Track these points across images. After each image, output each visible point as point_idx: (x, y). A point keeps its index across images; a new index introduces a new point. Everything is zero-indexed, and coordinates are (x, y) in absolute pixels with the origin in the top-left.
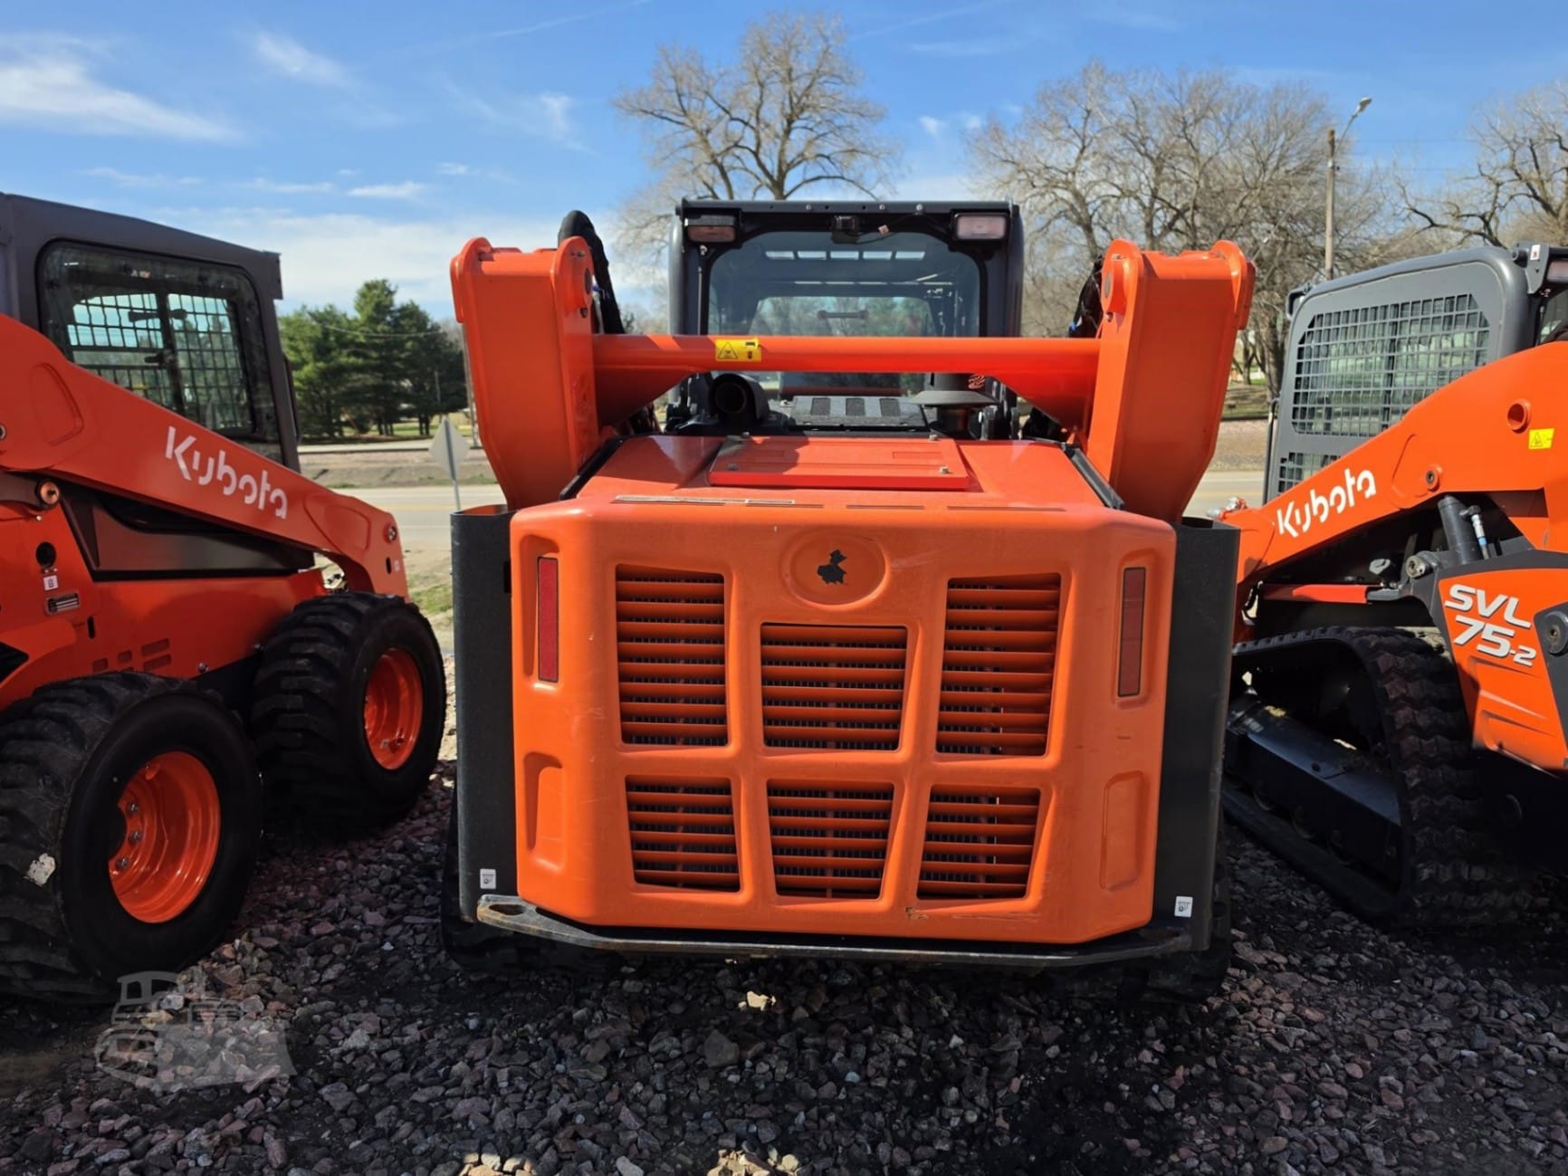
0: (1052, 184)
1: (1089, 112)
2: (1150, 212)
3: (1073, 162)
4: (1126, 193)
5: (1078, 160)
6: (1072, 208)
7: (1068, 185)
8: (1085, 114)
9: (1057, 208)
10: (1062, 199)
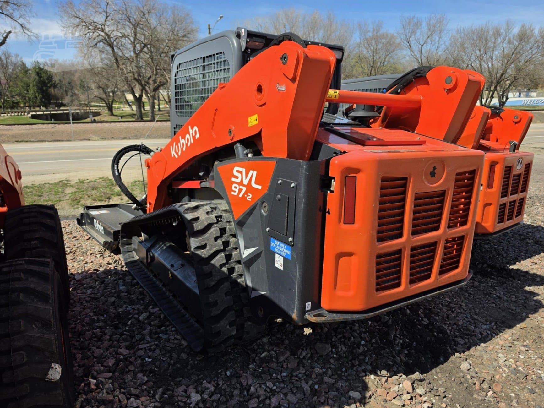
0: (96, 29)
1: (108, 3)
2: (134, 44)
3: (104, 21)
4: (124, 36)
5: (106, 21)
6: (105, 38)
7: (103, 30)
8: (106, 4)
9: (101, 38)
10: (102, 35)
